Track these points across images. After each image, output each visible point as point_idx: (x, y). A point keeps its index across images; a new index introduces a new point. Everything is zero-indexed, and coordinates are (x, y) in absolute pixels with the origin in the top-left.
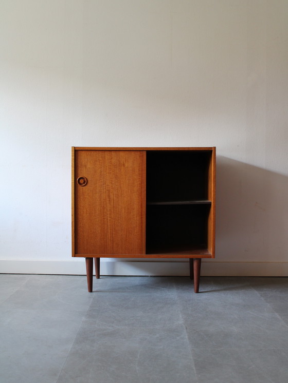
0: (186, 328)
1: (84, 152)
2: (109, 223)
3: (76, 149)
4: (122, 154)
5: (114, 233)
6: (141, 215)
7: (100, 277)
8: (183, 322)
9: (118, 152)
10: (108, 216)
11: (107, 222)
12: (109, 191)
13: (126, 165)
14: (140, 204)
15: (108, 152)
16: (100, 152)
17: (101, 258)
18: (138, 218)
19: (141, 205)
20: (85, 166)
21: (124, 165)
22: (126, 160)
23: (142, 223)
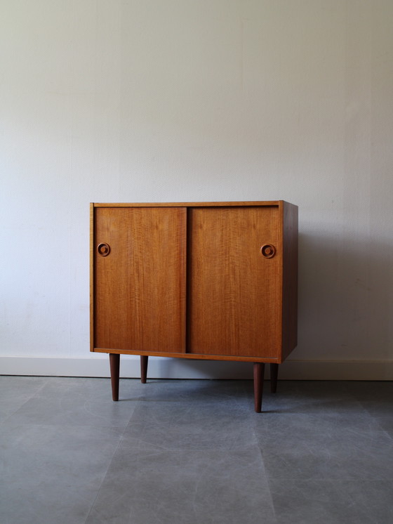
0: (262, 452)
1: (106, 210)
2: (137, 308)
3: (95, 206)
4: (154, 211)
5: (144, 321)
6: (180, 298)
7: (147, 381)
8: (257, 443)
9: (149, 210)
10: (137, 297)
11: (136, 306)
12: (137, 263)
13: (160, 227)
14: (178, 282)
15: (137, 210)
16: (127, 210)
17: (149, 357)
18: (175, 301)
19: (180, 284)
20: (108, 229)
21: (157, 227)
22: (159, 221)
23: (180, 308)
